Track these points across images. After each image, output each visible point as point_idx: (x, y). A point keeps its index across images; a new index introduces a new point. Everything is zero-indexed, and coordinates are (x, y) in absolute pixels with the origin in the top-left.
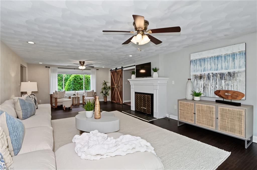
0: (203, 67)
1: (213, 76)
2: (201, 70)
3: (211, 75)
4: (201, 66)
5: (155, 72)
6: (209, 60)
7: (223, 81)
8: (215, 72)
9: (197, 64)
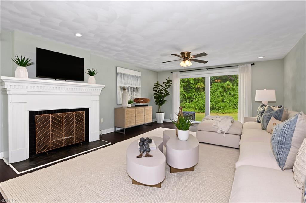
0: (125, 81)
1: (130, 89)
2: (124, 83)
3: (129, 88)
4: (124, 80)
5: (92, 76)
6: (128, 76)
7: (134, 93)
8: (131, 86)
9: (122, 77)
